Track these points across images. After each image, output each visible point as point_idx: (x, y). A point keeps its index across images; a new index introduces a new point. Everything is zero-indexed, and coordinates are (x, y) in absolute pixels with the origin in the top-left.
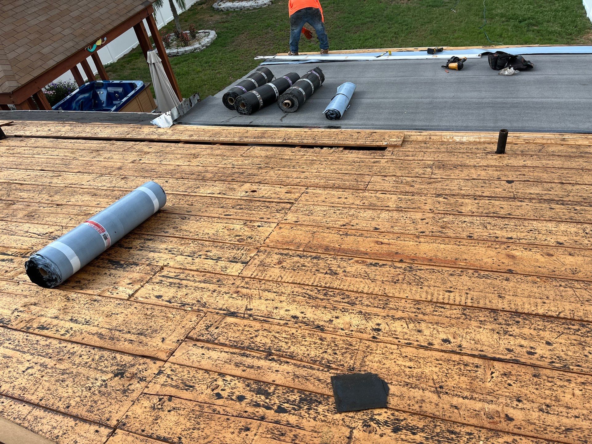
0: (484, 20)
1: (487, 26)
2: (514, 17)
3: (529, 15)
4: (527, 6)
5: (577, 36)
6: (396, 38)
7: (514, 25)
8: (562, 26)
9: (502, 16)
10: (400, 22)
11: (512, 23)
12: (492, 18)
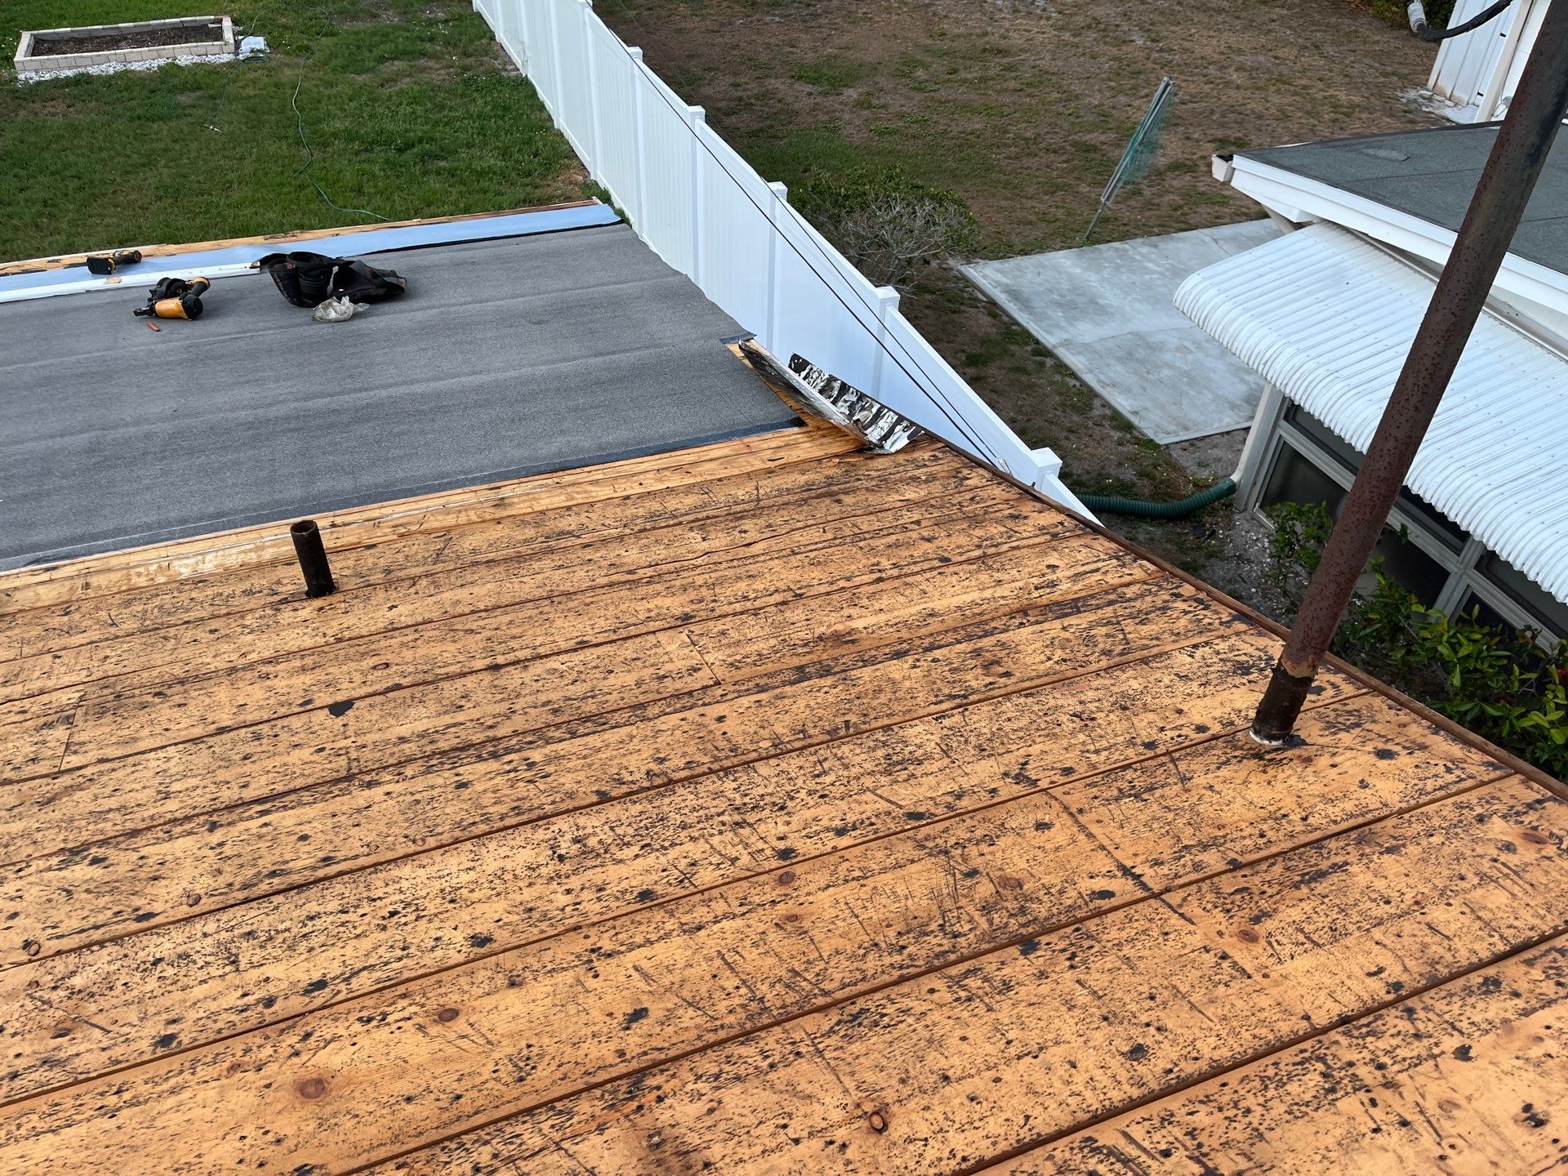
0: (305, 152)
1: (316, 166)
2: (382, 140)
3: (420, 129)
4: (409, 110)
5: (543, 177)
6: (51, 216)
7: (387, 161)
8: (505, 153)
9: (350, 137)
10: (52, 168)
11: (379, 154)
12: (325, 145)
